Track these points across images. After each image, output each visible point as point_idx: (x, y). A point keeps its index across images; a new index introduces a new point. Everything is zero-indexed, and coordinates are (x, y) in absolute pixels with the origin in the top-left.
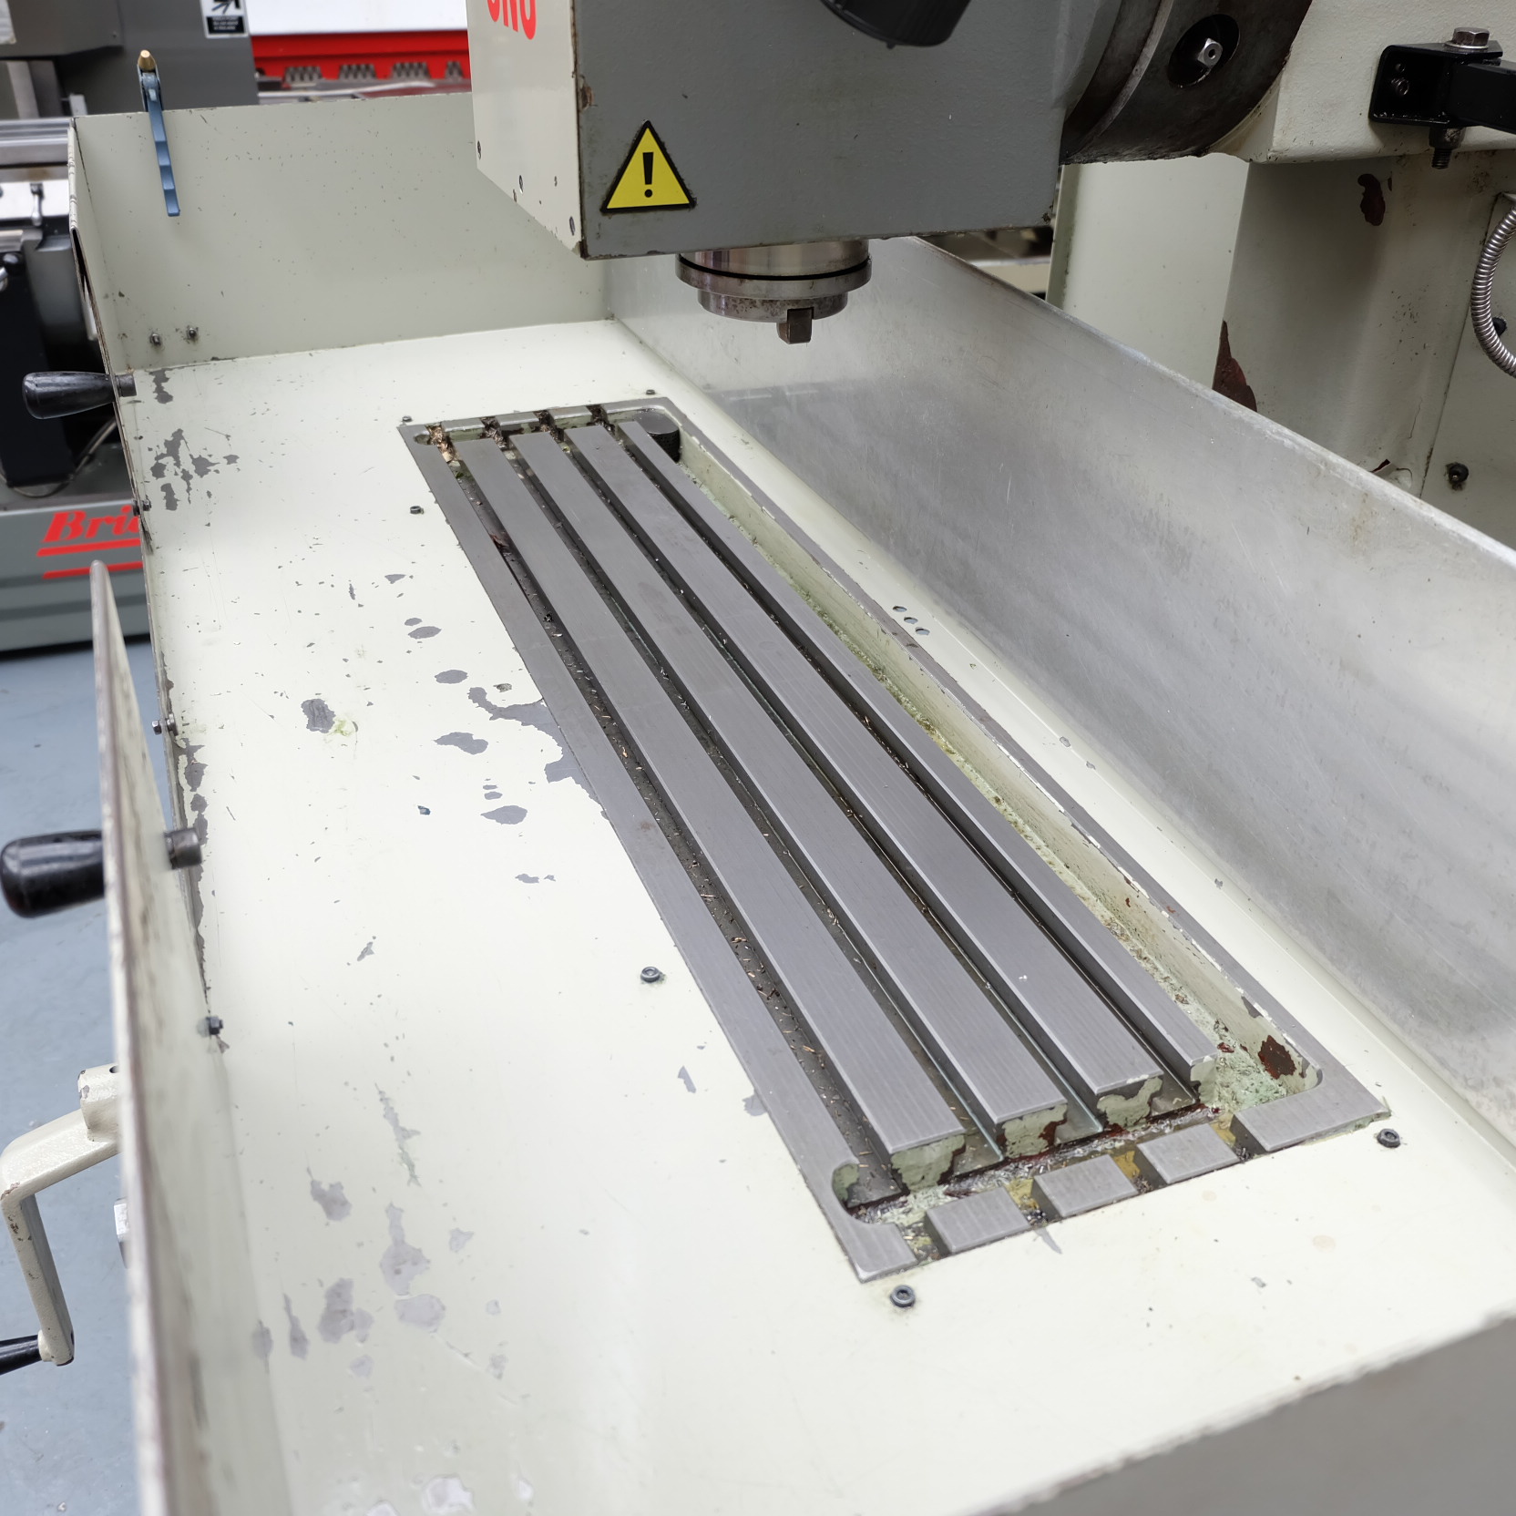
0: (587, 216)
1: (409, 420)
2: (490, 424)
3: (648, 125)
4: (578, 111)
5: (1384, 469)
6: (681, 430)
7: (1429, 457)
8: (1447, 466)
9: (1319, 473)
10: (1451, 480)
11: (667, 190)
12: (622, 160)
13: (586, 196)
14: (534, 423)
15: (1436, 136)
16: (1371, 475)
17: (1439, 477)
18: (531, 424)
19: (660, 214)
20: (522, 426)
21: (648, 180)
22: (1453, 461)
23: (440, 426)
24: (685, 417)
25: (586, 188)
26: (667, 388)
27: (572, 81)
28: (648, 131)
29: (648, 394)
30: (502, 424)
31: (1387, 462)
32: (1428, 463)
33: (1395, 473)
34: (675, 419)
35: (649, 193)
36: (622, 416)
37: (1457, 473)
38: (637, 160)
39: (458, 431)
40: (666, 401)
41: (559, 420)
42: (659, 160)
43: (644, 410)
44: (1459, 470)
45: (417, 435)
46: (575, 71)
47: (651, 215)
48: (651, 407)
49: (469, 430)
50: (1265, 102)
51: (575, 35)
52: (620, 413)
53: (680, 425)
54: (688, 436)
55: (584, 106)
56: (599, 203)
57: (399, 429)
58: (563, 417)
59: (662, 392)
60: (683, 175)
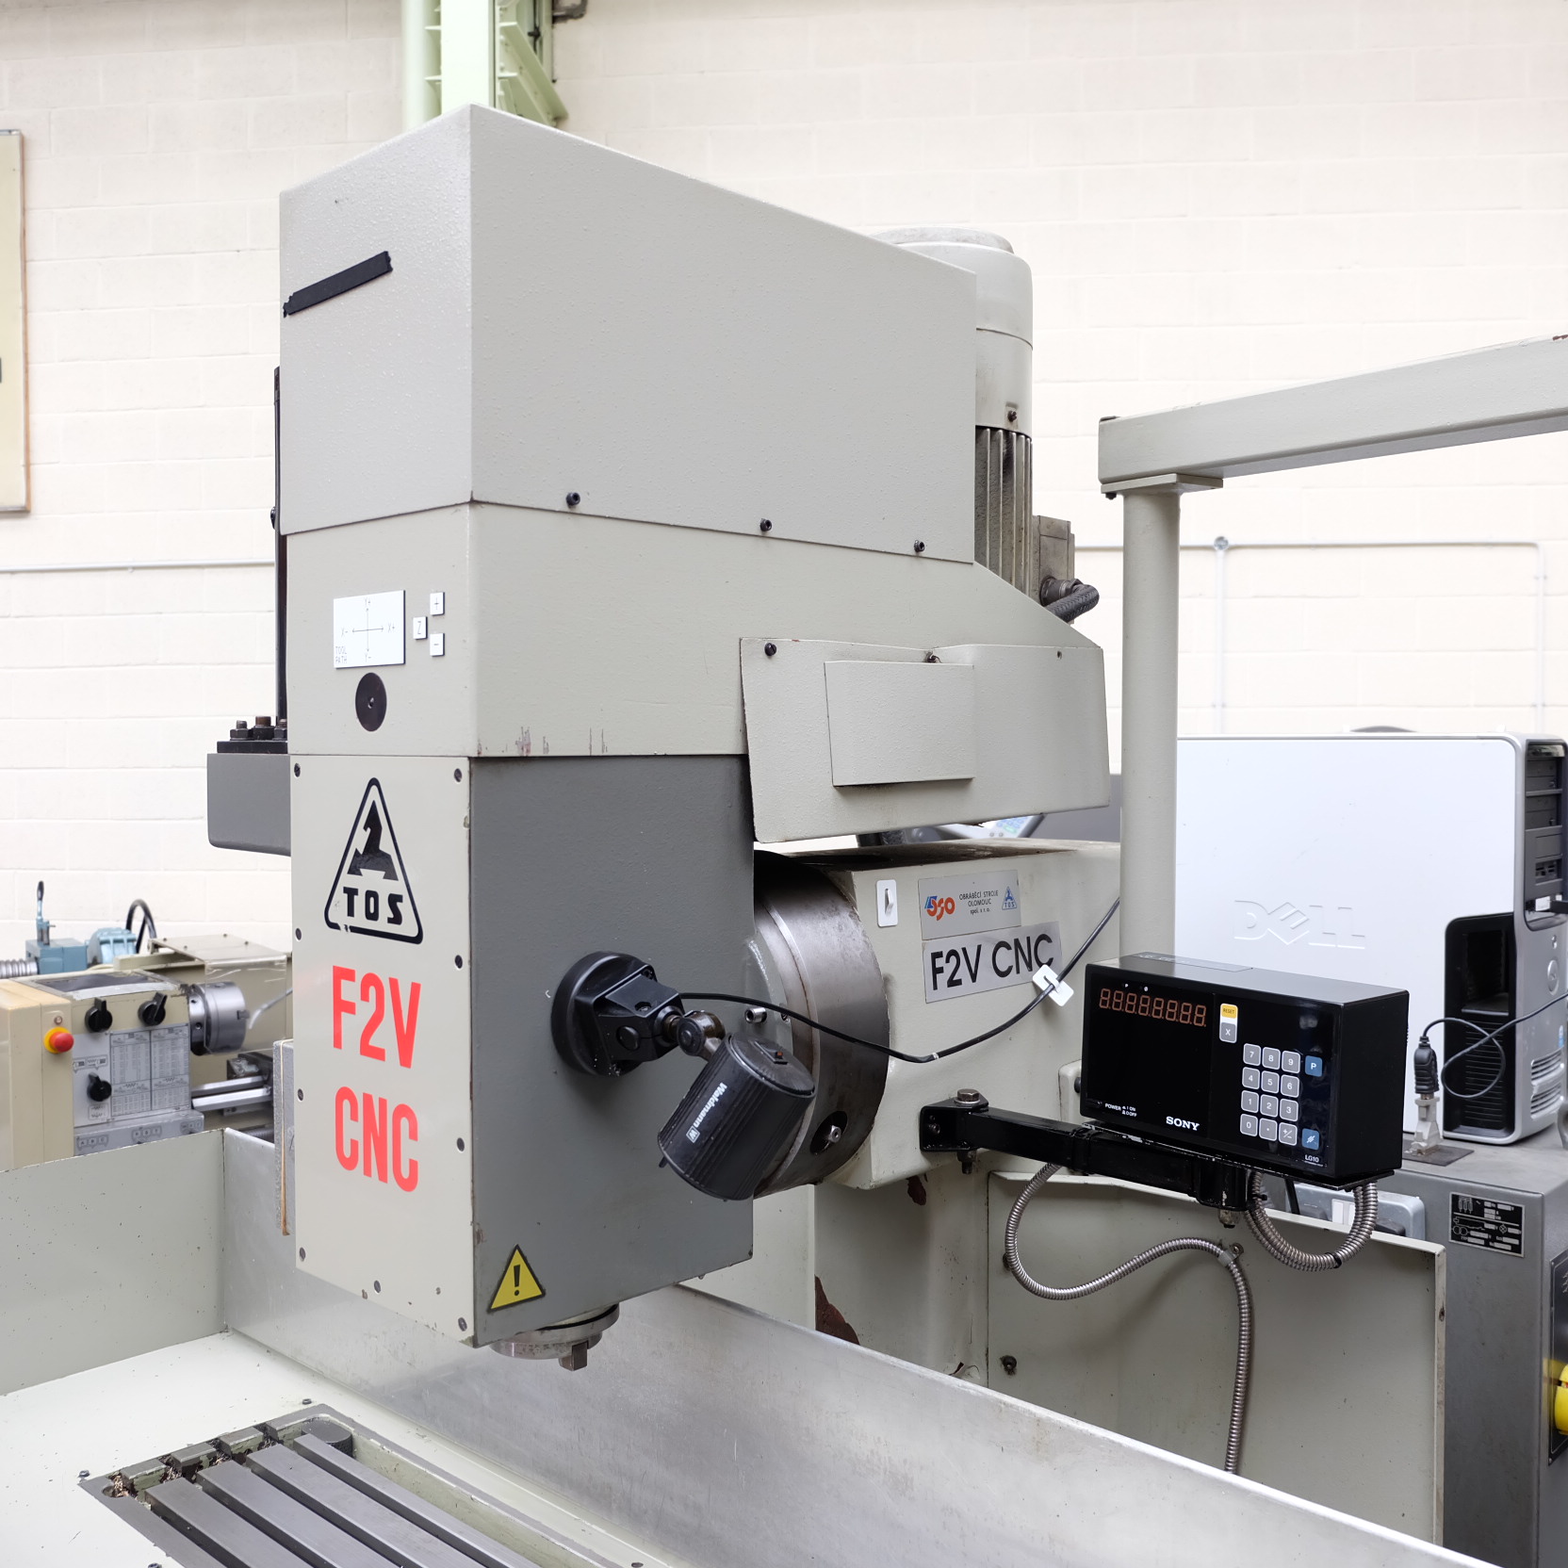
0: (478, 1317)
1: (87, 1475)
2: (169, 1461)
3: (517, 1247)
4: (474, 1247)
5: (960, 1371)
6: (355, 1434)
7: (987, 1354)
8: (1001, 1359)
9: (1001, 1411)
10: (1006, 1369)
11: (529, 1288)
12: (501, 1273)
13: (478, 1303)
14: (212, 1453)
15: (962, 1156)
16: (952, 1378)
17: (997, 1368)
18: (209, 1455)
19: (523, 1305)
20: (201, 1459)
21: (517, 1284)
22: (1005, 1354)
23: (120, 1474)
24: (353, 1421)
25: (478, 1297)
26: (322, 1395)
27: (471, 1228)
28: (517, 1251)
29: (304, 1403)
30: (182, 1461)
31: (961, 1365)
32: (987, 1359)
33: (968, 1370)
34: (344, 1425)
35: (517, 1293)
36: (291, 1430)
37: (1010, 1364)
38: (511, 1271)
39: (141, 1476)
40: (324, 1408)
41: (234, 1446)
42: (524, 1270)
43: (309, 1421)
44: (1011, 1361)
45: (105, 1487)
46: (473, 1222)
47: (518, 1307)
48: (316, 1415)
49: (152, 1473)
50: (861, 1151)
51: (473, 1198)
52: (288, 1427)
53: (352, 1430)
54: (365, 1440)
55: (478, 1242)
56: (486, 1306)
57: (81, 1485)
58: (237, 1442)
59: (317, 1401)
60: (537, 1276)
